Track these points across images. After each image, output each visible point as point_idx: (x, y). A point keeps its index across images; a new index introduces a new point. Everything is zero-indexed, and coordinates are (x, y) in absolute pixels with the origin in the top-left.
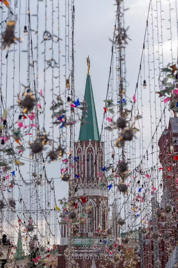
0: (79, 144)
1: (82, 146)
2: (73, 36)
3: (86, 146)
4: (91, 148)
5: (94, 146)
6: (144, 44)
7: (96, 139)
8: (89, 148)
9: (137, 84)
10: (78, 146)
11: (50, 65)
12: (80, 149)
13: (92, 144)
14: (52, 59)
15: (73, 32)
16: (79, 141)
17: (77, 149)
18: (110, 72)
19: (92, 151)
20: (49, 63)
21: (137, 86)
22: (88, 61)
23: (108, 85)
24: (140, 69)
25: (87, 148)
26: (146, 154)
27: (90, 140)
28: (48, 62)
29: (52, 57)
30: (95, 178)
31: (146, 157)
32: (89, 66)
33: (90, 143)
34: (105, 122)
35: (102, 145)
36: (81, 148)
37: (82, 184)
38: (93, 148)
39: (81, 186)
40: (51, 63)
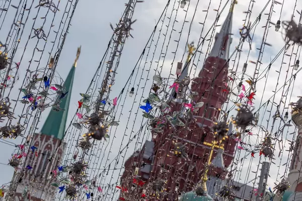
0: (39, 136)
1: (42, 140)
2: (72, 16)
3: (46, 141)
4: (51, 145)
5: (54, 144)
6: (144, 50)
7: (60, 137)
8: (48, 144)
9: (123, 89)
10: (37, 139)
11: (37, 35)
12: (38, 142)
13: (53, 141)
14: (41, 29)
15: (74, 11)
16: (40, 134)
17: (35, 141)
18: (99, 67)
19: (50, 148)
20: (36, 33)
21: (123, 91)
22: (79, 51)
23: (93, 80)
24: (132, 74)
25: (46, 144)
26: (108, 168)
27: (53, 136)
28: (36, 30)
29: (42, 27)
30: (44, 179)
31: (107, 171)
32: (78, 57)
33: (51, 140)
34: (76, 119)
35: (64, 146)
36: (40, 142)
37: (28, 181)
38: (53, 146)
39: (26, 182)
40: (39, 33)
